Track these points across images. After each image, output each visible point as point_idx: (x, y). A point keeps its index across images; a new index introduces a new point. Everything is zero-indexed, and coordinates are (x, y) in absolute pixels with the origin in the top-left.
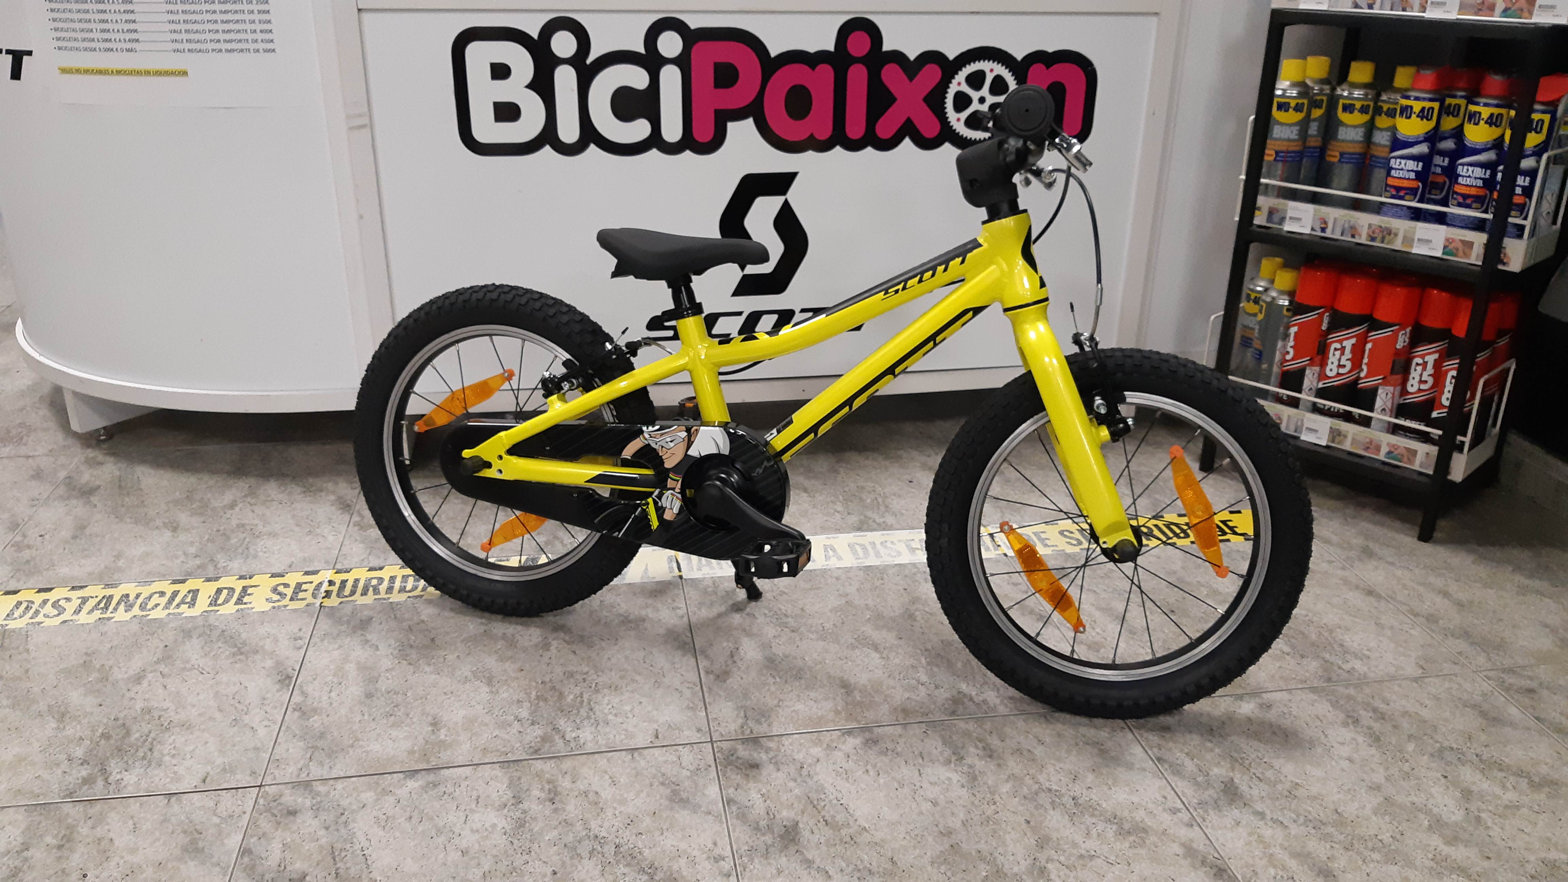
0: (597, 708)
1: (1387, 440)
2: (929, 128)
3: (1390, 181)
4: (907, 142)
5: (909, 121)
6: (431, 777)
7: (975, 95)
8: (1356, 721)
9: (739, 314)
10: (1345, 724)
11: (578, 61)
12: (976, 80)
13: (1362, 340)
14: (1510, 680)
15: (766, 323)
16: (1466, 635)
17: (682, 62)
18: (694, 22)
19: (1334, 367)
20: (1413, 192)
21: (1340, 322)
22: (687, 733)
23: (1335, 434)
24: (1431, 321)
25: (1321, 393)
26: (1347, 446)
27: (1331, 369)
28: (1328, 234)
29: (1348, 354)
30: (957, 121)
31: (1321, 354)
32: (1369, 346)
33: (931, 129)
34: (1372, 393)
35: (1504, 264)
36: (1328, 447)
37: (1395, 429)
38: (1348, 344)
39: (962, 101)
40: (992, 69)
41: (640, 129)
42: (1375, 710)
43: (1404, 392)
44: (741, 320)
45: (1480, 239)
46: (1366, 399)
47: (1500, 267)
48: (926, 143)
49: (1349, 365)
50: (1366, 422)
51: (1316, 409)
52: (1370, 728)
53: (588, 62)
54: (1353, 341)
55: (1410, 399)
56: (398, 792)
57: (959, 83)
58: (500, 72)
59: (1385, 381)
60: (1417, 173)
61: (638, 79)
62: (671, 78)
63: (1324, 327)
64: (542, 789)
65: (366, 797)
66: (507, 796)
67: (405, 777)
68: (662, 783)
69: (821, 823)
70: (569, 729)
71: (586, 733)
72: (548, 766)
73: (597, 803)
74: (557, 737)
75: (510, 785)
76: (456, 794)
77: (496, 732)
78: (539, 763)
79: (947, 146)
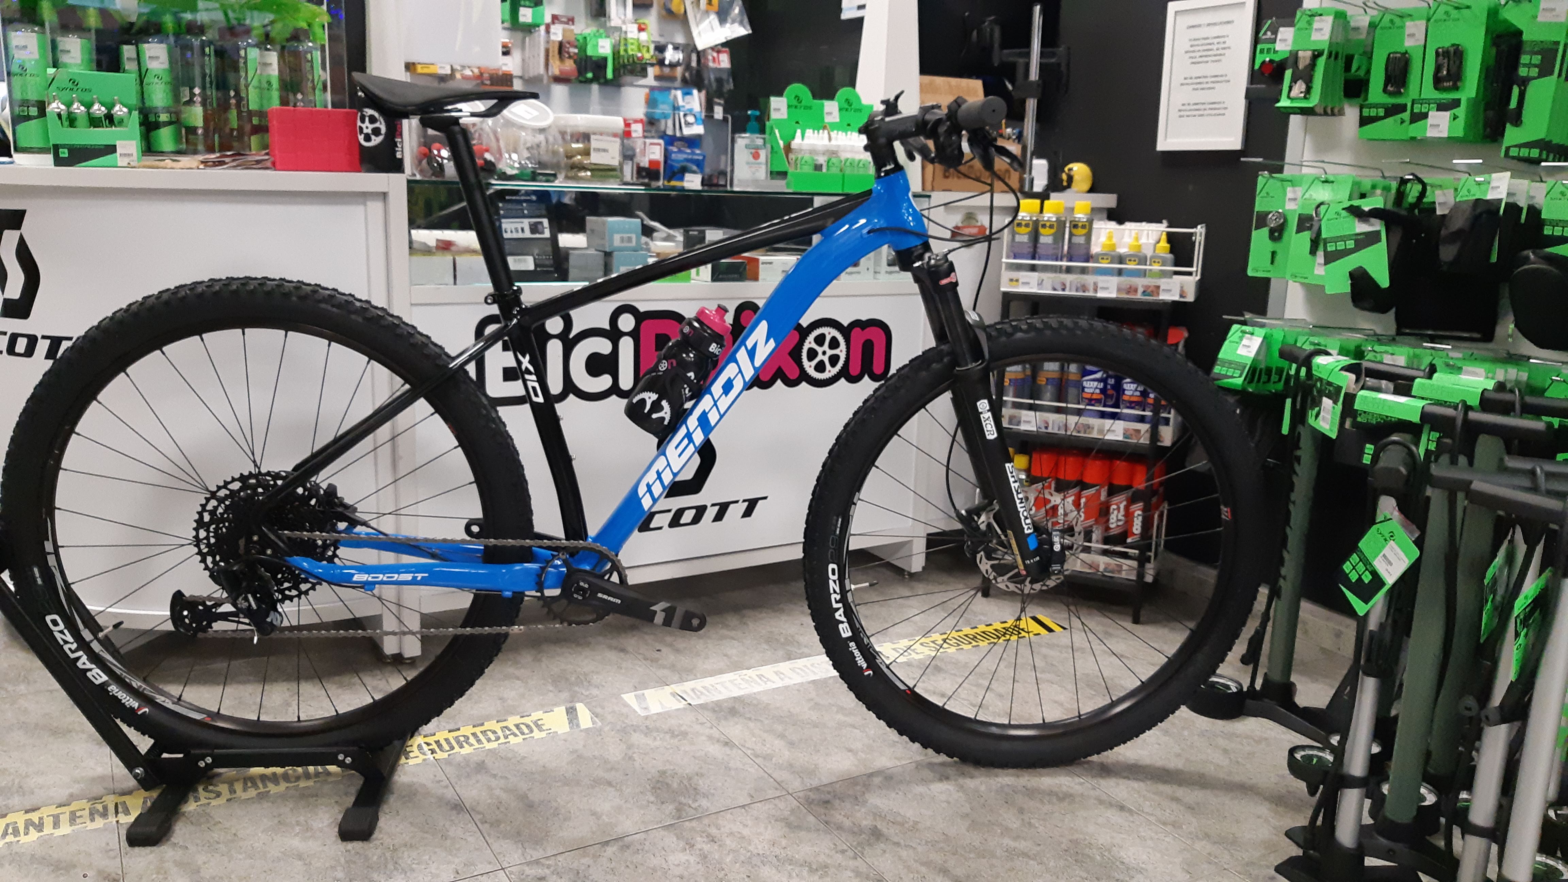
1: (1103, 562)
3: (1085, 395)
4: (779, 382)
5: (780, 368)
6: (621, 843)
7: (820, 350)
11: (563, 336)
12: (820, 340)
13: (1078, 498)
17: (634, 334)
18: (642, 308)
19: (1064, 516)
20: (1098, 401)
22: (770, 792)
24: (1119, 481)
26: (1078, 567)
28: (1050, 430)
30: (809, 367)
32: (1083, 500)
33: (793, 374)
35: (1161, 442)
37: (1105, 553)
38: (1070, 500)
39: (812, 354)
40: (830, 332)
41: (604, 382)
43: (1108, 529)
45: (1144, 427)
46: (1086, 535)
47: (1159, 444)
48: (791, 383)
50: (1088, 550)
53: (571, 336)
54: (1073, 498)
55: (1112, 533)
56: (605, 854)
57: (810, 343)
59: (1096, 522)
60: (1101, 389)
61: (603, 346)
62: (626, 346)
64: (701, 836)
65: (586, 861)
66: (682, 844)
67: (603, 846)
68: (776, 820)
69: (891, 824)
70: (690, 802)
71: (704, 803)
72: (694, 824)
73: (744, 838)
74: (686, 808)
75: (678, 838)
76: (646, 848)
77: (642, 812)
78: (687, 823)
79: (804, 384)
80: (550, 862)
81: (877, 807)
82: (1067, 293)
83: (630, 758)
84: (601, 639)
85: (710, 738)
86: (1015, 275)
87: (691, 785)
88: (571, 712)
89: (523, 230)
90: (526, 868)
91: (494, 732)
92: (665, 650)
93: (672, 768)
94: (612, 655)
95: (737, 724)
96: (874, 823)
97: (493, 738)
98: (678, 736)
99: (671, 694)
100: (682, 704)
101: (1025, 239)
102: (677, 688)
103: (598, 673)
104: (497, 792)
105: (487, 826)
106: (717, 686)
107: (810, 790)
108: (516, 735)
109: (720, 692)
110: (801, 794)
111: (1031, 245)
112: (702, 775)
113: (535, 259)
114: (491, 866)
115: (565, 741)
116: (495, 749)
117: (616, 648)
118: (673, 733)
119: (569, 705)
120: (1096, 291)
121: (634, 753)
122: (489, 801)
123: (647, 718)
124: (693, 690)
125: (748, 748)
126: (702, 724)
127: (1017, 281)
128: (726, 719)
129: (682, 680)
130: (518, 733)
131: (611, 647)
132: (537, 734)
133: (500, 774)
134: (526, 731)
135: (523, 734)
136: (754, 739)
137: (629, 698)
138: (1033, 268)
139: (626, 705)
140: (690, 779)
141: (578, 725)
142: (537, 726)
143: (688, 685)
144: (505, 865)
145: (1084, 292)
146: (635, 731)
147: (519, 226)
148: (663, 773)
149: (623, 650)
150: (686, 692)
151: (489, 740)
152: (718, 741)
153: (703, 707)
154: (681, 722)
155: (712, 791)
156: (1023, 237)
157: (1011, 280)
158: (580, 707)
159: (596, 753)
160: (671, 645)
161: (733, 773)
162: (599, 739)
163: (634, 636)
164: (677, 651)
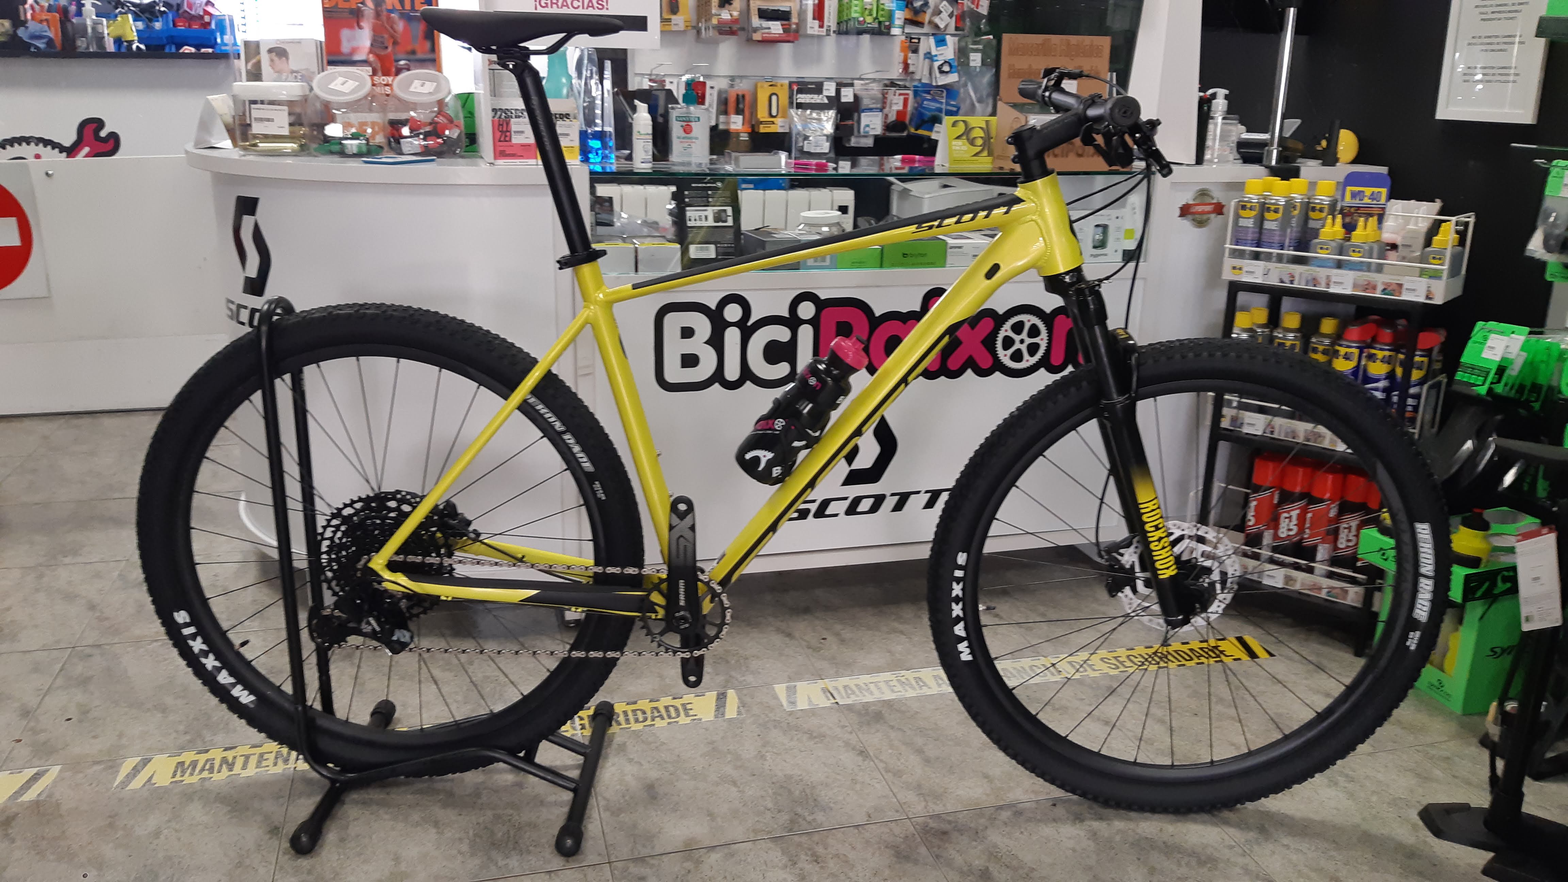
0: (819, 799)
1: (1326, 583)
2: (986, 362)
4: (969, 372)
5: (971, 358)
6: (727, 850)
7: (1017, 338)
9: (846, 499)
11: (741, 324)
12: (1018, 328)
13: (1304, 512)
15: (865, 505)
17: (814, 322)
18: (823, 295)
21: (1287, 498)
22: (890, 813)
23: (1288, 579)
24: (1353, 497)
25: (1275, 549)
26: (1297, 588)
27: (1283, 533)
28: (1275, 436)
29: (1294, 521)
30: (1004, 356)
31: (1274, 523)
32: (1309, 515)
34: (1313, 550)
36: (1283, 588)
37: (1331, 575)
38: (1295, 514)
39: (1008, 343)
40: (1029, 320)
41: (783, 369)
43: (1336, 548)
44: (846, 503)
46: (1309, 553)
48: (983, 373)
49: (1295, 529)
50: (1310, 570)
51: (1272, 561)
53: (749, 324)
54: (1298, 512)
55: (1340, 553)
56: (709, 860)
57: (1006, 330)
58: (687, 333)
59: (1323, 542)
61: (782, 334)
62: (806, 334)
63: (1276, 501)
64: (806, 854)
67: (709, 851)
68: (886, 847)
70: (806, 814)
71: (820, 817)
72: (804, 839)
74: (800, 820)
75: (783, 854)
76: (749, 860)
77: (757, 819)
78: (796, 838)
79: (997, 374)
80: (654, 862)
82: (1296, 285)
83: (763, 757)
84: (771, 619)
85: (847, 744)
86: (1238, 262)
87: (812, 794)
88: (721, 698)
89: (706, 218)
90: (631, 865)
91: (644, 713)
92: (830, 638)
93: (799, 773)
94: (777, 639)
95: (878, 731)
96: (987, 864)
97: (641, 719)
99: (823, 689)
100: (827, 703)
102: (829, 683)
103: (758, 657)
106: (872, 686)
107: (931, 817)
108: (663, 719)
109: (872, 693)
110: (920, 820)
111: (1255, 230)
112: (827, 785)
113: (716, 247)
114: (599, 858)
115: (707, 729)
116: (640, 731)
117: (783, 632)
118: (811, 734)
119: (722, 690)
120: (1328, 285)
121: (767, 751)
122: (618, 787)
123: (791, 713)
124: (845, 687)
125: (881, 761)
126: (844, 727)
127: (1241, 269)
128: (869, 724)
129: (838, 675)
130: (665, 716)
131: (779, 630)
132: (683, 720)
133: (636, 760)
134: (673, 714)
135: (670, 717)
136: (890, 751)
137: (780, 689)
138: (1257, 256)
139: (776, 698)
140: (813, 788)
141: (723, 714)
142: (685, 709)
143: (844, 681)
144: (613, 859)
145: (1315, 285)
146: (775, 727)
147: (703, 214)
148: (789, 777)
149: (789, 635)
150: (836, 689)
151: (637, 721)
152: (853, 749)
153: (849, 708)
154: (823, 722)
155: (832, 805)
156: (1248, 221)
157: (1235, 268)
158: (731, 694)
159: (731, 747)
160: (837, 634)
161: (858, 787)
162: (739, 731)
163: (804, 620)
164: (843, 641)
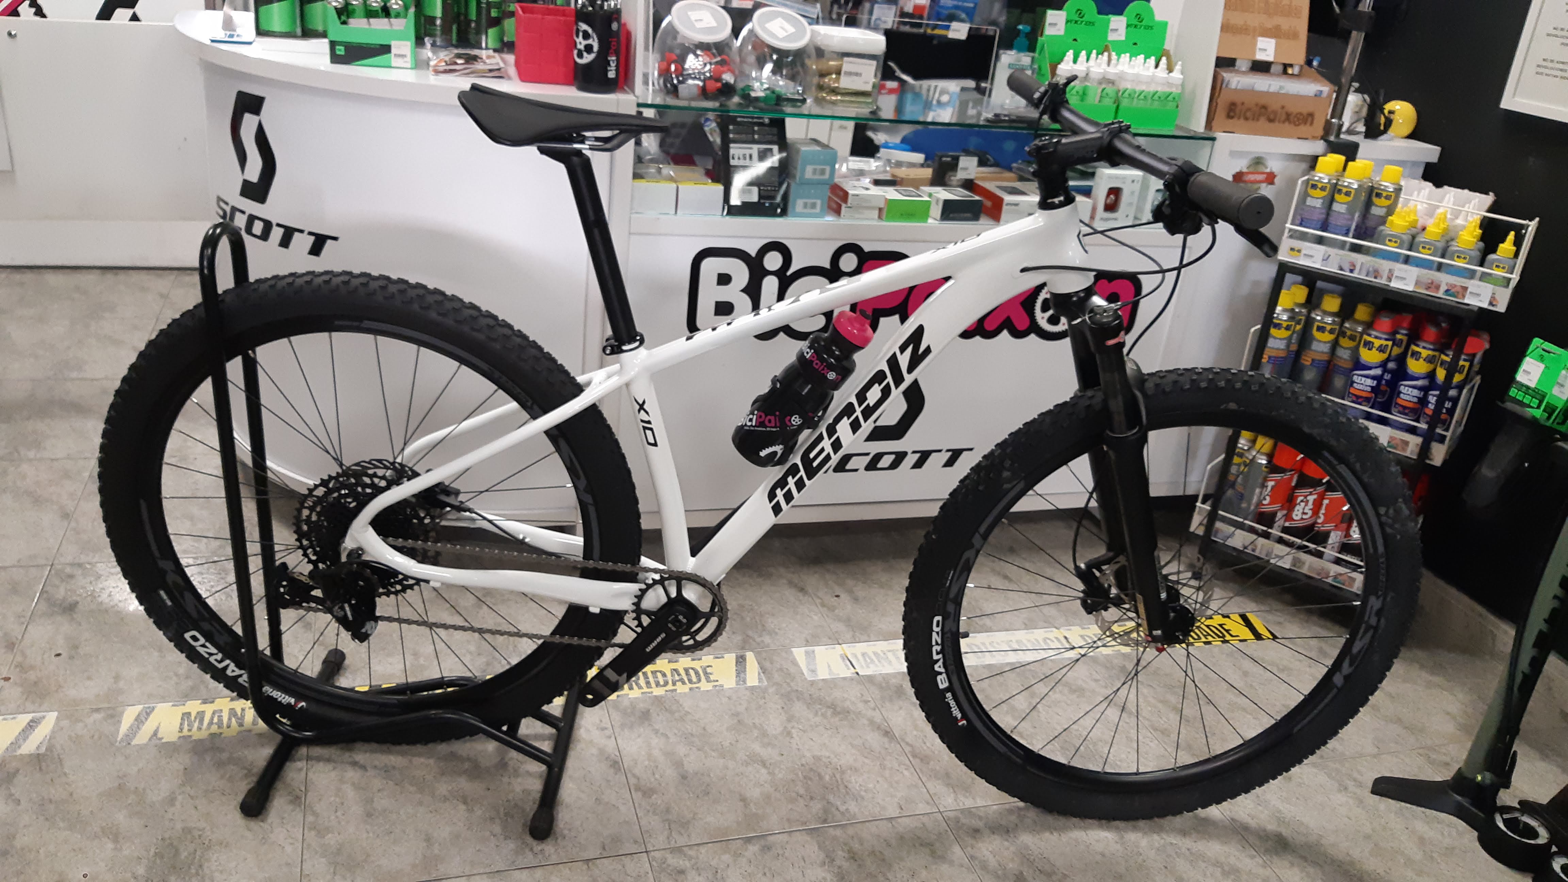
0: (850, 786)
2: (1022, 323)
3: (1352, 390)
4: (1005, 333)
5: (1008, 318)
6: (763, 842)
8: (1346, 789)
9: (867, 454)
10: (1340, 791)
11: (780, 274)
13: (1321, 497)
14: (1434, 756)
15: (886, 461)
16: (1399, 721)
18: (867, 248)
19: (1299, 514)
20: (1367, 400)
21: (1305, 482)
22: (921, 805)
23: (1296, 561)
25: (1287, 531)
26: (1305, 570)
27: (1297, 514)
29: (1310, 506)
30: (1042, 319)
31: (1290, 503)
32: (1326, 502)
34: (1325, 535)
35: (1430, 459)
36: (1289, 570)
37: (1341, 562)
38: (1311, 498)
39: (1046, 305)
42: (1355, 780)
43: (1348, 536)
44: (867, 459)
45: (1414, 441)
46: (1321, 538)
47: (1428, 462)
48: (1018, 334)
49: (1310, 513)
50: (1320, 555)
51: (1282, 542)
52: (1355, 794)
53: (789, 273)
54: (1315, 497)
55: (1351, 541)
56: (746, 854)
58: (724, 279)
59: (1337, 528)
60: (1372, 387)
63: (1293, 484)
64: (843, 850)
65: (726, 858)
66: (822, 856)
67: (745, 843)
68: (921, 845)
69: (1038, 872)
70: (839, 803)
71: (853, 807)
72: (838, 832)
73: (884, 860)
74: (833, 809)
75: (820, 847)
76: (787, 854)
77: (790, 806)
78: (831, 830)
79: (1033, 336)
80: (692, 853)
81: (1027, 847)
82: (1355, 275)
83: (789, 734)
84: (782, 570)
85: (871, 722)
86: (1297, 244)
87: (842, 779)
88: (741, 661)
89: (751, 156)
90: (669, 856)
91: (664, 675)
92: (843, 596)
93: (827, 754)
94: (790, 594)
95: (901, 708)
96: (1022, 869)
97: (662, 683)
98: (839, 713)
99: (841, 656)
100: (849, 673)
101: (1318, 204)
102: (848, 649)
103: (773, 615)
104: (656, 753)
105: (640, 794)
106: (890, 655)
107: (962, 811)
108: (684, 683)
109: (890, 663)
110: (951, 814)
111: (1324, 211)
112: (856, 770)
113: (760, 190)
114: (636, 846)
115: (729, 698)
116: (661, 697)
117: (796, 586)
118: (835, 709)
119: (740, 653)
120: (1390, 279)
121: (793, 727)
122: (647, 763)
123: (812, 683)
124: (863, 654)
125: (907, 744)
126: (866, 702)
127: (1299, 251)
128: (891, 700)
129: (855, 641)
130: (687, 681)
131: (791, 584)
132: (705, 686)
133: (661, 731)
134: (694, 679)
135: (690, 681)
136: (915, 733)
137: (799, 653)
138: (1320, 241)
139: (795, 663)
140: (843, 772)
141: (744, 681)
142: (706, 673)
143: (861, 647)
144: (650, 848)
145: (1375, 277)
146: (798, 699)
147: (748, 152)
148: (817, 759)
149: (802, 590)
150: (856, 656)
151: (658, 684)
152: (879, 728)
153: (870, 679)
154: (846, 696)
155: (863, 793)
156: (1316, 201)
157: (1292, 249)
158: (750, 656)
159: (757, 721)
160: (850, 592)
161: (887, 773)
162: (762, 702)
163: (816, 573)
164: (856, 600)
